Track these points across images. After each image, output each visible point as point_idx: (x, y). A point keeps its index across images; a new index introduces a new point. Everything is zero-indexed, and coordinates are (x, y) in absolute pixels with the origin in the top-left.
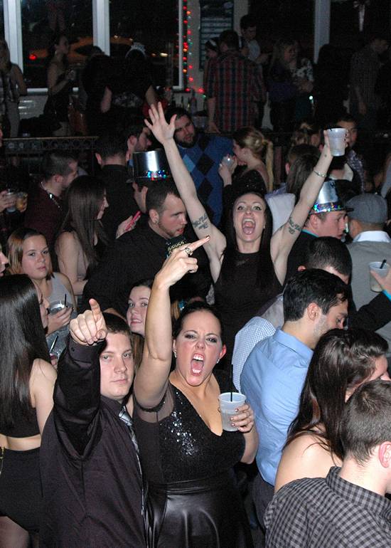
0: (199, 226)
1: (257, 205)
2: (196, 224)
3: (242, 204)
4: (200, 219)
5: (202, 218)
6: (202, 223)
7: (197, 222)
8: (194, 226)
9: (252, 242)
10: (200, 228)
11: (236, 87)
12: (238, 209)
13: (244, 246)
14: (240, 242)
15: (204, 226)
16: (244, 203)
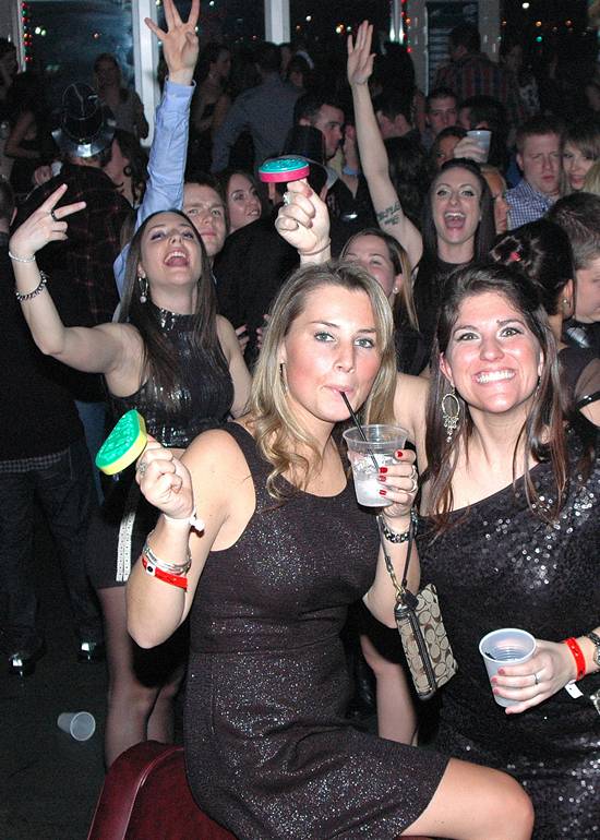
0: (386, 219)
1: (468, 188)
2: (382, 217)
3: (442, 187)
4: (387, 210)
5: (391, 209)
6: (390, 217)
7: (382, 213)
8: (378, 218)
9: (460, 244)
10: (387, 223)
11: (473, 86)
12: (439, 193)
13: (449, 250)
14: (442, 245)
15: (394, 222)
16: (448, 185)
